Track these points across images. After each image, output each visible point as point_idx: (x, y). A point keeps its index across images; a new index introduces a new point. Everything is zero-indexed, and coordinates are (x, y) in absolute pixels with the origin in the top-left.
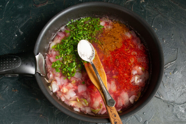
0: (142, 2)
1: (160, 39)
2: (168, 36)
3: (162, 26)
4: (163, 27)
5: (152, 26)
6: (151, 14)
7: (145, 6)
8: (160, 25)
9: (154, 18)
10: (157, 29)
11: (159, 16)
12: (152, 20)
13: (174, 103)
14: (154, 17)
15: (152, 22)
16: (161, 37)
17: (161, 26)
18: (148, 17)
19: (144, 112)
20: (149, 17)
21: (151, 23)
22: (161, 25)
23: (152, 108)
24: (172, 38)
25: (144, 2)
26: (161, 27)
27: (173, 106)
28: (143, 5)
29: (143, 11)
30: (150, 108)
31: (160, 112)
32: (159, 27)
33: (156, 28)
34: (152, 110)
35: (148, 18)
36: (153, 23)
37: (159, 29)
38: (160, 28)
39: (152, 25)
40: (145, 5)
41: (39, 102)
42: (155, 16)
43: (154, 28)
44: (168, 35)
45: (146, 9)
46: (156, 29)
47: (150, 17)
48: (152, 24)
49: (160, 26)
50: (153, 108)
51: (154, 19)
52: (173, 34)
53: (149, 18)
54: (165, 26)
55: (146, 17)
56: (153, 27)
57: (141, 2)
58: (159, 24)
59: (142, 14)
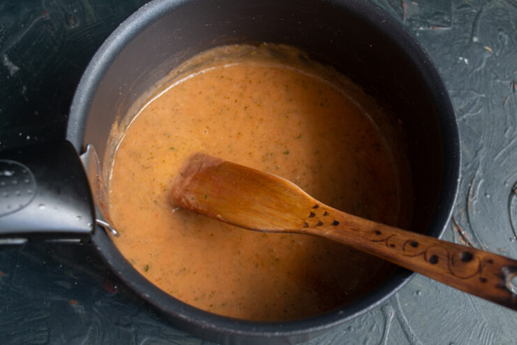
1: (504, 82)
3: (510, 36)
4: (512, 42)
5: (475, 39)
8: (501, 33)
9: (480, 12)
10: (492, 48)
11: (499, 4)
12: (473, 18)
14: (479, 8)
15: (474, 25)
16: (505, 77)
17: (506, 37)
18: (458, 8)
19: (452, 341)
20: (463, 6)
21: (471, 26)
22: (506, 34)
23: (480, 327)
26: (506, 43)
30: (475, 328)
31: (507, 340)
32: (499, 41)
33: (488, 46)
34: (480, 335)
35: (458, 11)
36: (478, 28)
37: (498, 46)
38: (503, 45)
39: (472, 36)
41: (80, 311)
42: (485, 4)
43: (480, 45)
46: (490, 49)
47: (466, 6)
48: (474, 30)
49: (501, 37)
50: (483, 327)
51: (482, 15)
53: (463, 9)
55: (453, 8)
56: (477, 43)
58: (500, 30)
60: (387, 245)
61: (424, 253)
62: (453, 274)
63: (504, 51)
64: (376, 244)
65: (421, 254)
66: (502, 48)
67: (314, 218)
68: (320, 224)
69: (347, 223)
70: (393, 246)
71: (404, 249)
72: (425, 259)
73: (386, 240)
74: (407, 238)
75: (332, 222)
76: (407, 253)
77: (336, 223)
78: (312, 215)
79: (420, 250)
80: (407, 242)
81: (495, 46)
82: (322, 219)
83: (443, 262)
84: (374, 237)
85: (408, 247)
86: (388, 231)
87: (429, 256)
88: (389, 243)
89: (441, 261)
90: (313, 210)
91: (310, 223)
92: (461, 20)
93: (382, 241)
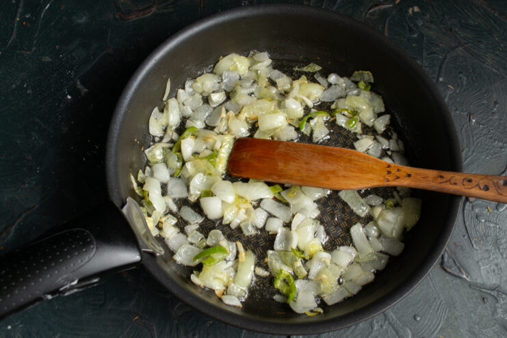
0: (413, 11)
2: (483, 107)
3: (467, 78)
4: (469, 83)
5: (441, 79)
6: (437, 46)
7: (422, 23)
8: (461, 75)
9: (445, 58)
10: (454, 87)
11: (460, 52)
12: (440, 62)
13: (498, 291)
14: (444, 56)
15: (440, 68)
16: (463, 109)
17: (465, 79)
18: (429, 55)
20: (432, 53)
21: (438, 69)
22: (464, 76)
23: (438, 303)
24: (493, 113)
25: (417, 13)
26: (465, 83)
27: (496, 298)
28: (417, 20)
29: (415, 36)
30: (435, 304)
32: (459, 81)
33: (451, 85)
35: (428, 57)
36: (443, 71)
37: (458, 86)
38: (462, 84)
39: (439, 77)
40: (421, 21)
42: (449, 52)
43: (444, 84)
44: (483, 104)
45: (424, 33)
46: (452, 88)
47: (434, 53)
48: (440, 72)
49: (461, 78)
51: (447, 60)
52: (496, 103)
53: (431, 56)
54: (474, 78)
55: (425, 54)
56: (441, 82)
57: (410, 11)
58: (460, 73)
59: (414, 45)
60: (451, 184)
61: (478, 185)
62: (501, 194)
63: (462, 90)
64: (443, 184)
65: (476, 185)
66: (462, 87)
67: (391, 175)
68: (398, 178)
69: (417, 174)
70: (455, 184)
71: (464, 185)
72: (480, 188)
73: (449, 181)
74: (463, 178)
75: (405, 175)
76: (467, 187)
77: (409, 176)
78: (389, 172)
79: (474, 183)
80: (464, 179)
81: (456, 85)
82: (398, 174)
83: (492, 188)
84: (440, 180)
85: (465, 183)
86: (448, 175)
87: (482, 187)
88: (453, 182)
89: (491, 189)
90: (388, 169)
91: (390, 179)
92: (430, 64)
93: (447, 182)
